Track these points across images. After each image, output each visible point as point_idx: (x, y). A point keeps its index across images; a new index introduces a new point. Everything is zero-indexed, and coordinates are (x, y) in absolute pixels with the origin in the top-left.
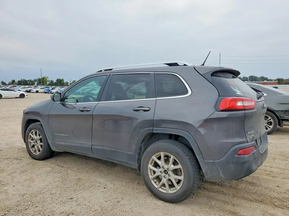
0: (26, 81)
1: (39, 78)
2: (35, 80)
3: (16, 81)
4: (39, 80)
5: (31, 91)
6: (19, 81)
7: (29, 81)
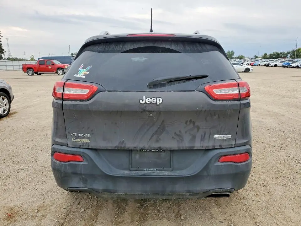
0: (278, 54)
1: (294, 50)
2: (288, 53)
3: (267, 54)
4: (293, 52)
5: (269, 65)
6: (271, 54)
7: (281, 53)
